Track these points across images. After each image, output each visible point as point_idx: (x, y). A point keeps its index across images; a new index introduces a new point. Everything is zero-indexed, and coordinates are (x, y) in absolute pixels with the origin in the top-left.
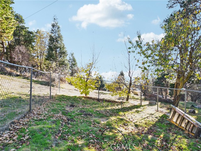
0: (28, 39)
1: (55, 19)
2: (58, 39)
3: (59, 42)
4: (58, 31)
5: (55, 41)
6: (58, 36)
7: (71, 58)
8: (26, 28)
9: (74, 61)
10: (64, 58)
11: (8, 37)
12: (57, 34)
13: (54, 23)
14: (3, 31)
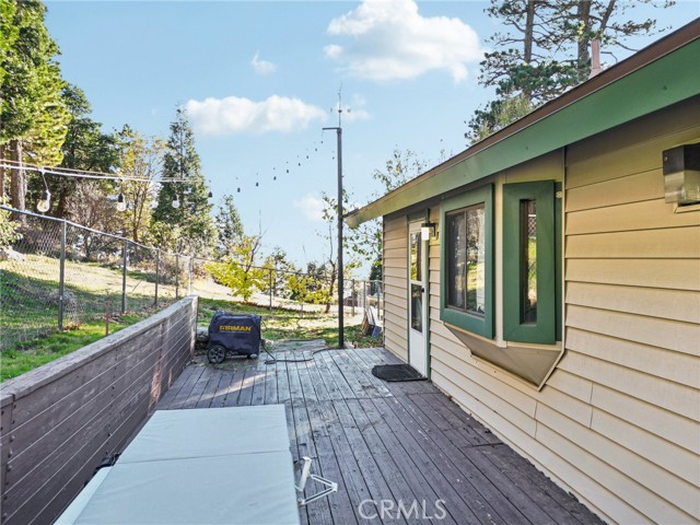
0: (103, 158)
1: (179, 111)
2: (188, 164)
3: (192, 172)
4: (189, 144)
5: (179, 168)
6: (187, 156)
7: (226, 210)
8: (92, 126)
9: (234, 218)
10: (203, 214)
11: (52, 156)
12: (184, 152)
13: (178, 121)
14: (38, 142)
